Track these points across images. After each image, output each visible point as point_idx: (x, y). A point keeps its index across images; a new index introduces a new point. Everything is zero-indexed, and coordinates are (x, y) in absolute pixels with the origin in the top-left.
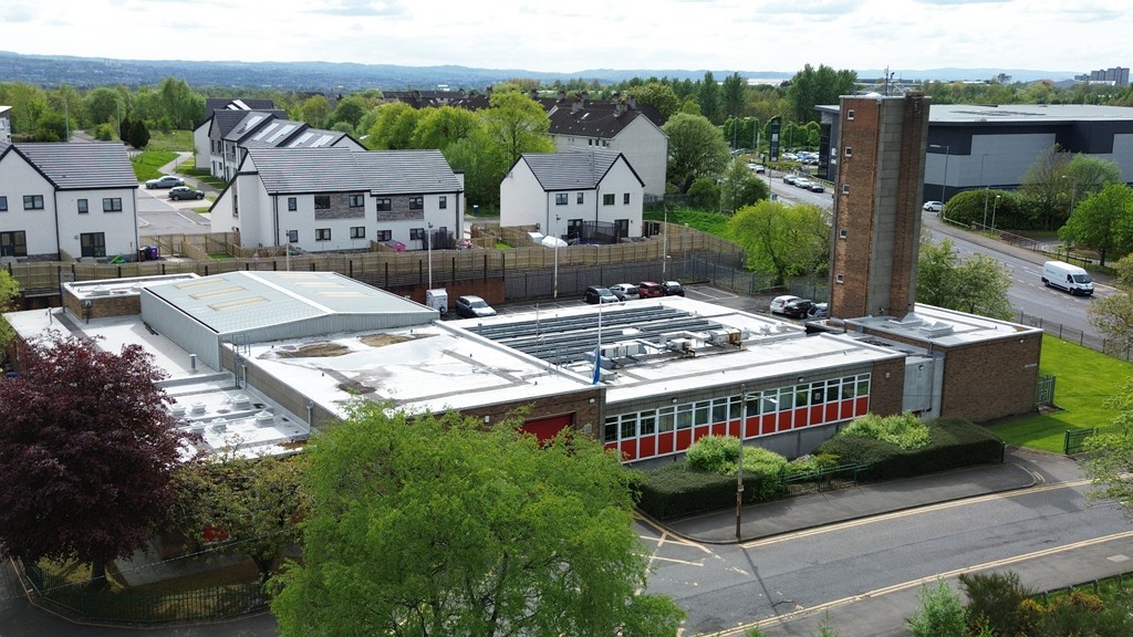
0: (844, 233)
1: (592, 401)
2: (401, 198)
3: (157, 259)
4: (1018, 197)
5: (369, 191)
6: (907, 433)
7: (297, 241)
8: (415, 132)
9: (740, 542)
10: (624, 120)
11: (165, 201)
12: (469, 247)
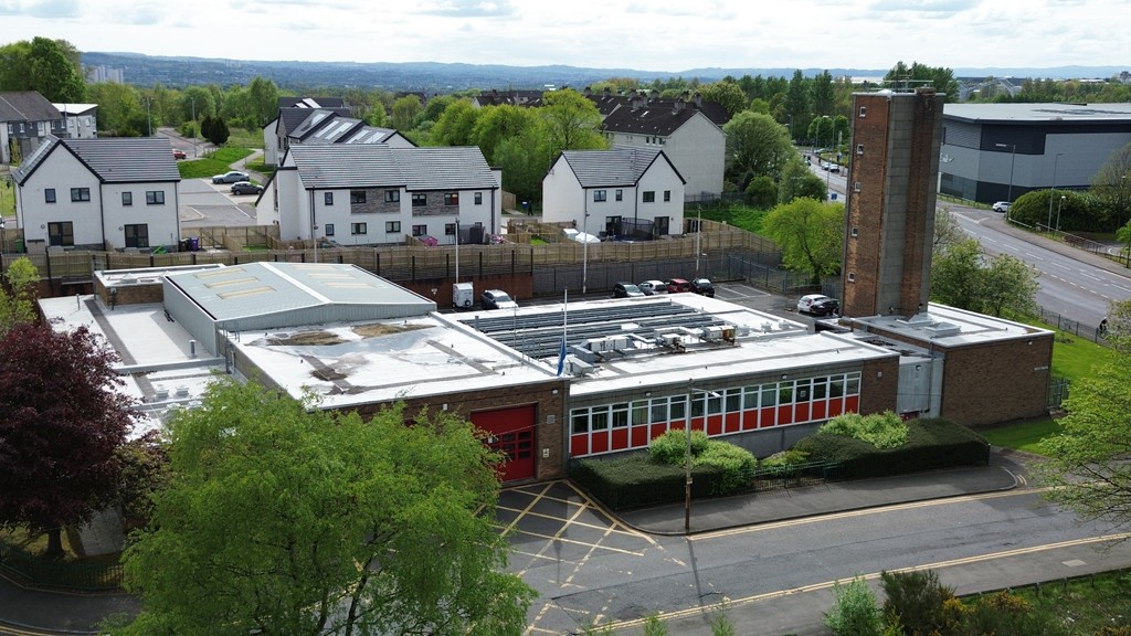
0: (855, 231)
1: (555, 392)
2: (436, 193)
3: (198, 250)
4: (1087, 198)
5: (405, 186)
6: (883, 432)
7: (333, 235)
8: (474, 130)
9: (687, 535)
10: (682, 118)
11: (227, 195)
12: (502, 242)
